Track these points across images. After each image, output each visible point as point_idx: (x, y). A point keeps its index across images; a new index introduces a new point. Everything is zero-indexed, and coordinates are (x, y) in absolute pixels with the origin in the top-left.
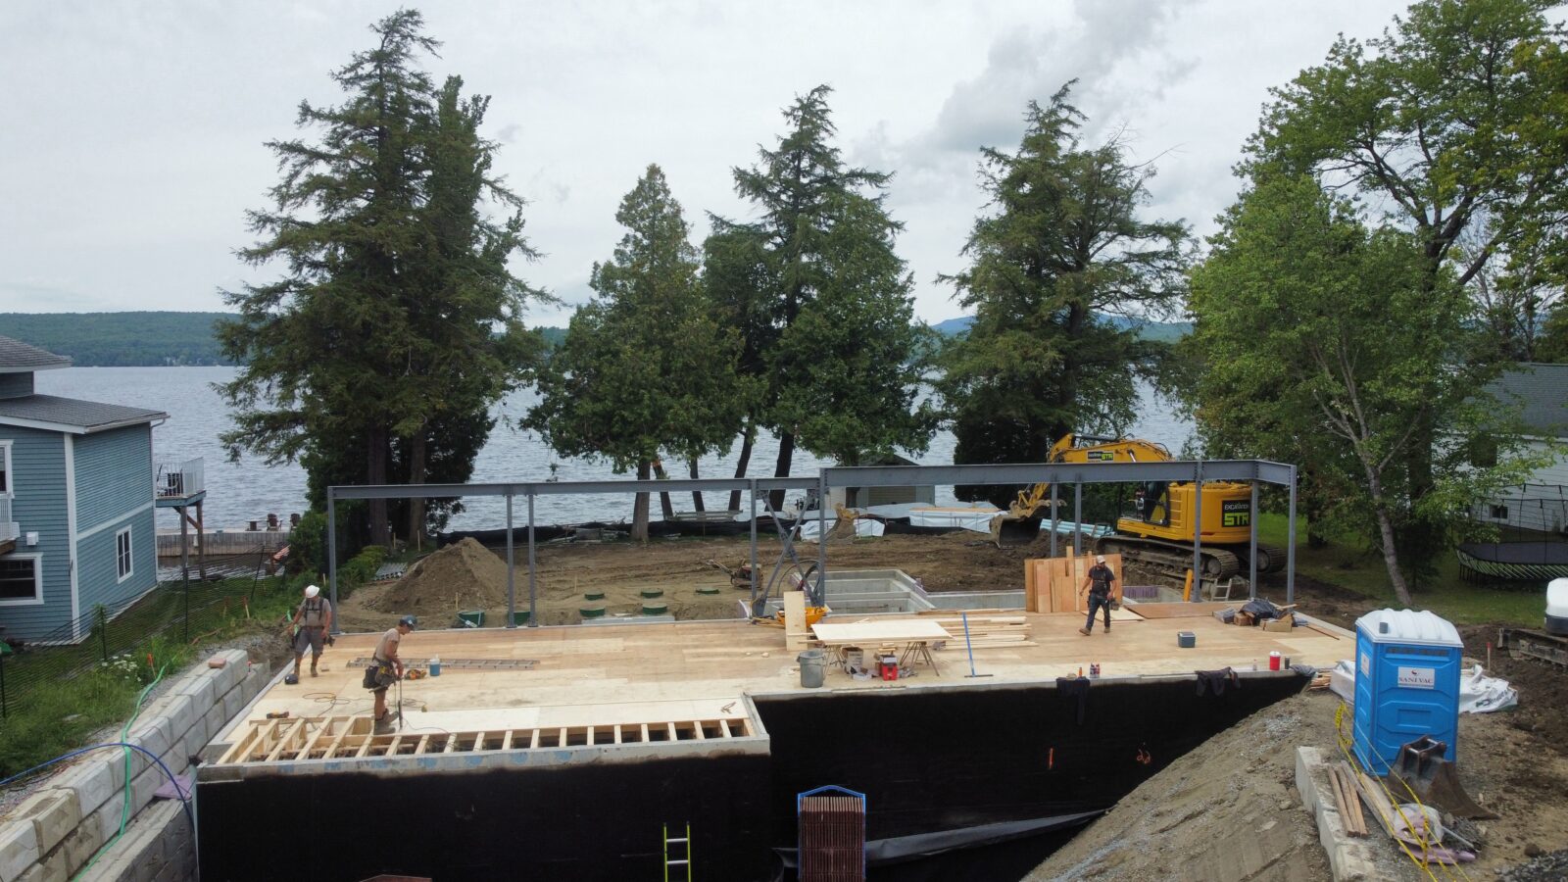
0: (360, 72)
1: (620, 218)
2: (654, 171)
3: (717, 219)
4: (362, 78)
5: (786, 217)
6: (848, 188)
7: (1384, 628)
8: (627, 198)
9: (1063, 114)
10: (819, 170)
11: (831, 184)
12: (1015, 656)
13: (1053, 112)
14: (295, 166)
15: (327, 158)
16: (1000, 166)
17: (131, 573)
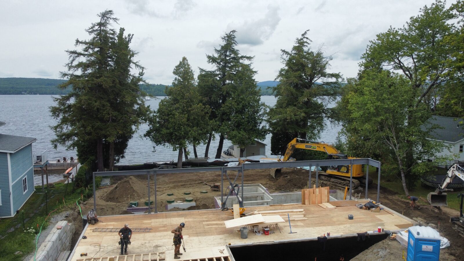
0: (94, 29)
1: (174, 73)
2: (184, 59)
3: (201, 69)
4: (94, 31)
5: (222, 69)
6: (241, 61)
7: (418, 234)
8: (176, 67)
9: (305, 40)
10: (232, 56)
11: (236, 59)
12: (302, 224)
13: (302, 39)
14: (74, 57)
15: (84, 55)
16: (286, 55)
17: (27, 190)
